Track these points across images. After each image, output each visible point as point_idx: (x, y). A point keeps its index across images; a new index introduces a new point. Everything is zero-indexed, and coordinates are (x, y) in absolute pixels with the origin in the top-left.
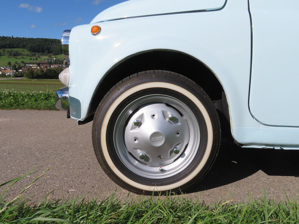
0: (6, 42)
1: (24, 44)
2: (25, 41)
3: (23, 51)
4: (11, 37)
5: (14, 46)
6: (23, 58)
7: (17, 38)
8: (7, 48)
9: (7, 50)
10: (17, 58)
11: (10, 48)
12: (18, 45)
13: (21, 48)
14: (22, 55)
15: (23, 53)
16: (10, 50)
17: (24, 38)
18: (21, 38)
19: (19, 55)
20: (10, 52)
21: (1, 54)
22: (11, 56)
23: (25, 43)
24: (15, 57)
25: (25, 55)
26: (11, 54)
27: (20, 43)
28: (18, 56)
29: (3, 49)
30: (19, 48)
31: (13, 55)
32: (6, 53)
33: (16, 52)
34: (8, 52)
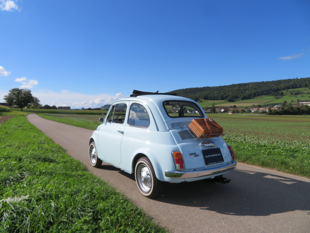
0: (290, 83)
1: (306, 84)
2: (308, 81)
3: (305, 90)
4: (296, 78)
5: (297, 86)
6: (302, 96)
7: (301, 78)
8: (290, 89)
9: (289, 90)
10: (296, 97)
11: (293, 88)
12: (301, 85)
13: (304, 87)
14: (302, 93)
15: (304, 92)
16: (292, 90)
17: (307, 78)
18: (305, 78)
19: (300, 94)
20: (292, 92)
21: (284, 94)
22: (292, 96)
23: (307, 82)
24: (295, 96)
25: (305, 94)
26: (292, 94)
27: (303, 83)
28: (298, 94)
29: (286, 90)
30: (302, 87)
31: (294, 94)
32: (288, 93)
33: (297, 91)
34: (290, 92)
